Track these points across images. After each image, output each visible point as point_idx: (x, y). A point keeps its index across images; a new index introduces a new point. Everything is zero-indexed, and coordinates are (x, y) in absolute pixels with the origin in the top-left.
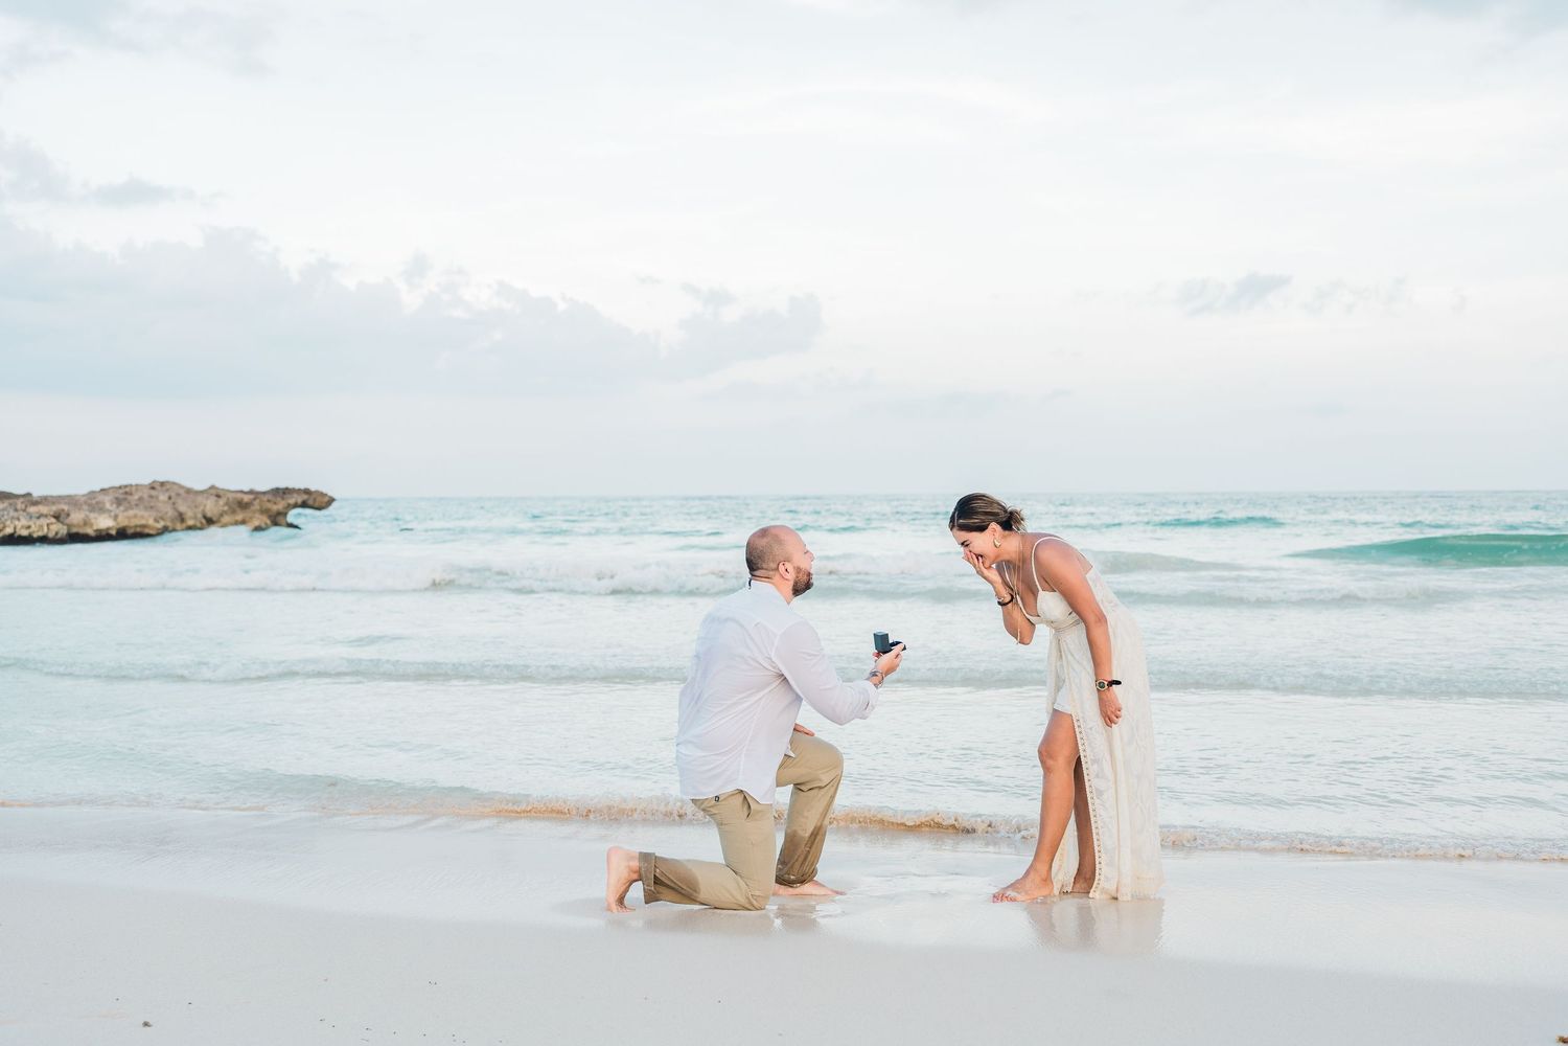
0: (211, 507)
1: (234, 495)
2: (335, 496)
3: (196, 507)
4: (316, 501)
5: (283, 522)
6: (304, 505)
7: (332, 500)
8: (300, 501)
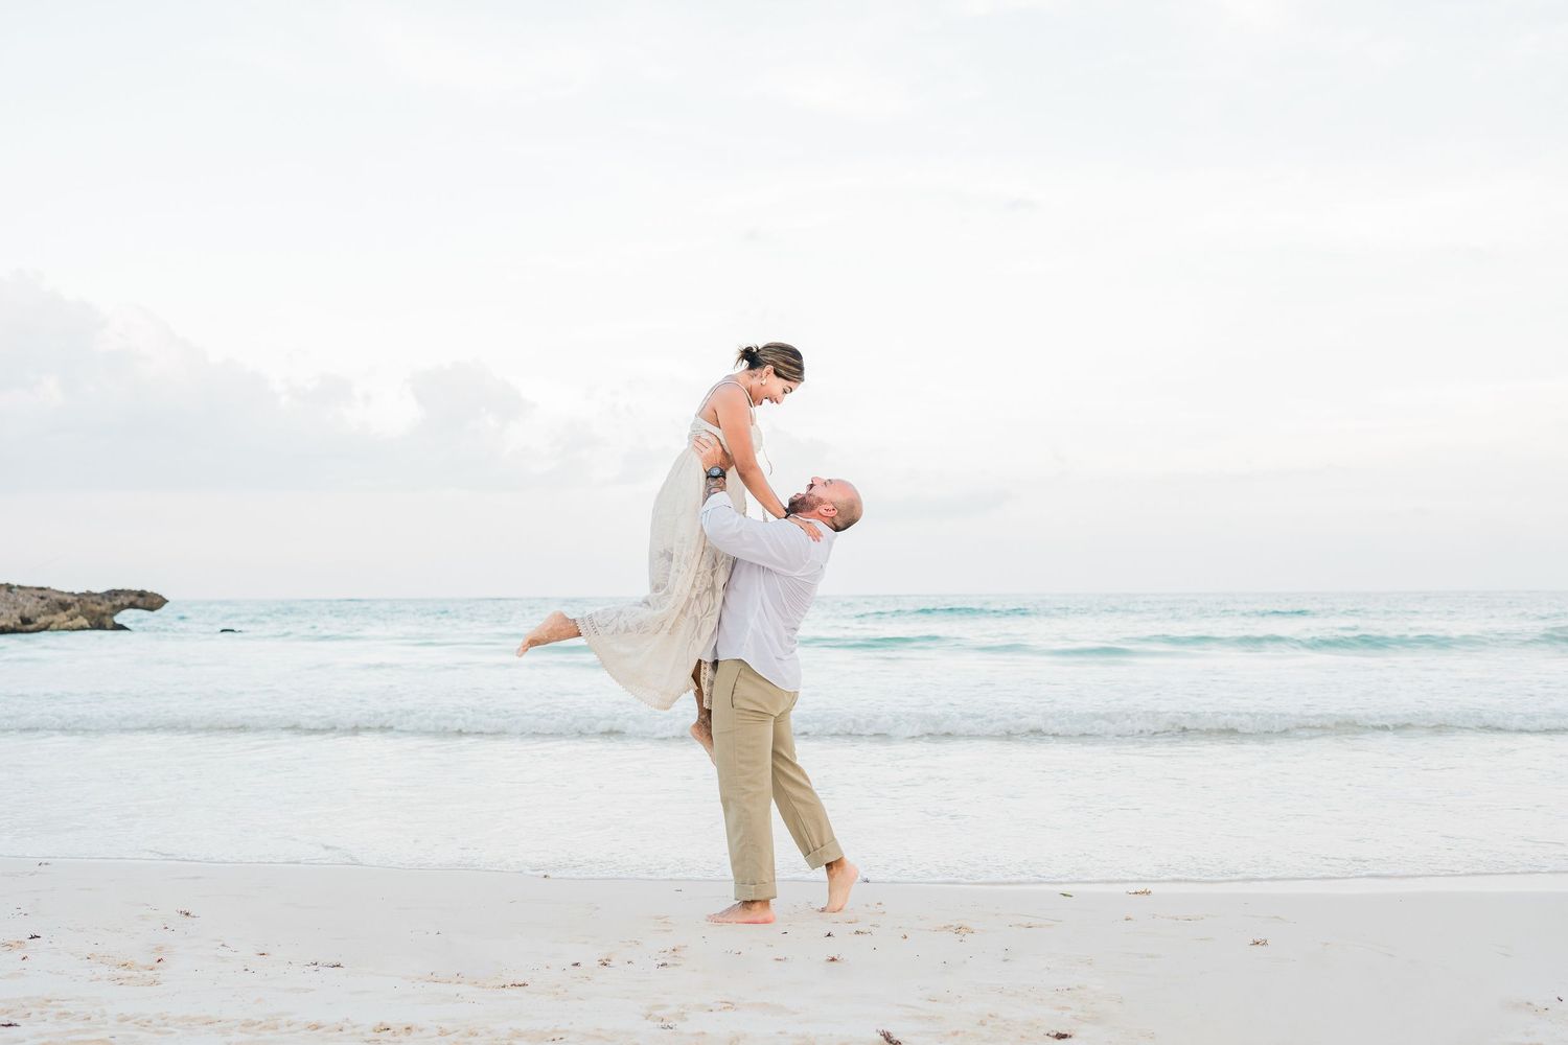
0: (30, 607)
1: (57, 596)
2: (166, 597)
3: (15, 608)
4: (149, 602)
5: (109, 624)
6: (133, 606)
7: (162, 602)
8: (126, 602)
